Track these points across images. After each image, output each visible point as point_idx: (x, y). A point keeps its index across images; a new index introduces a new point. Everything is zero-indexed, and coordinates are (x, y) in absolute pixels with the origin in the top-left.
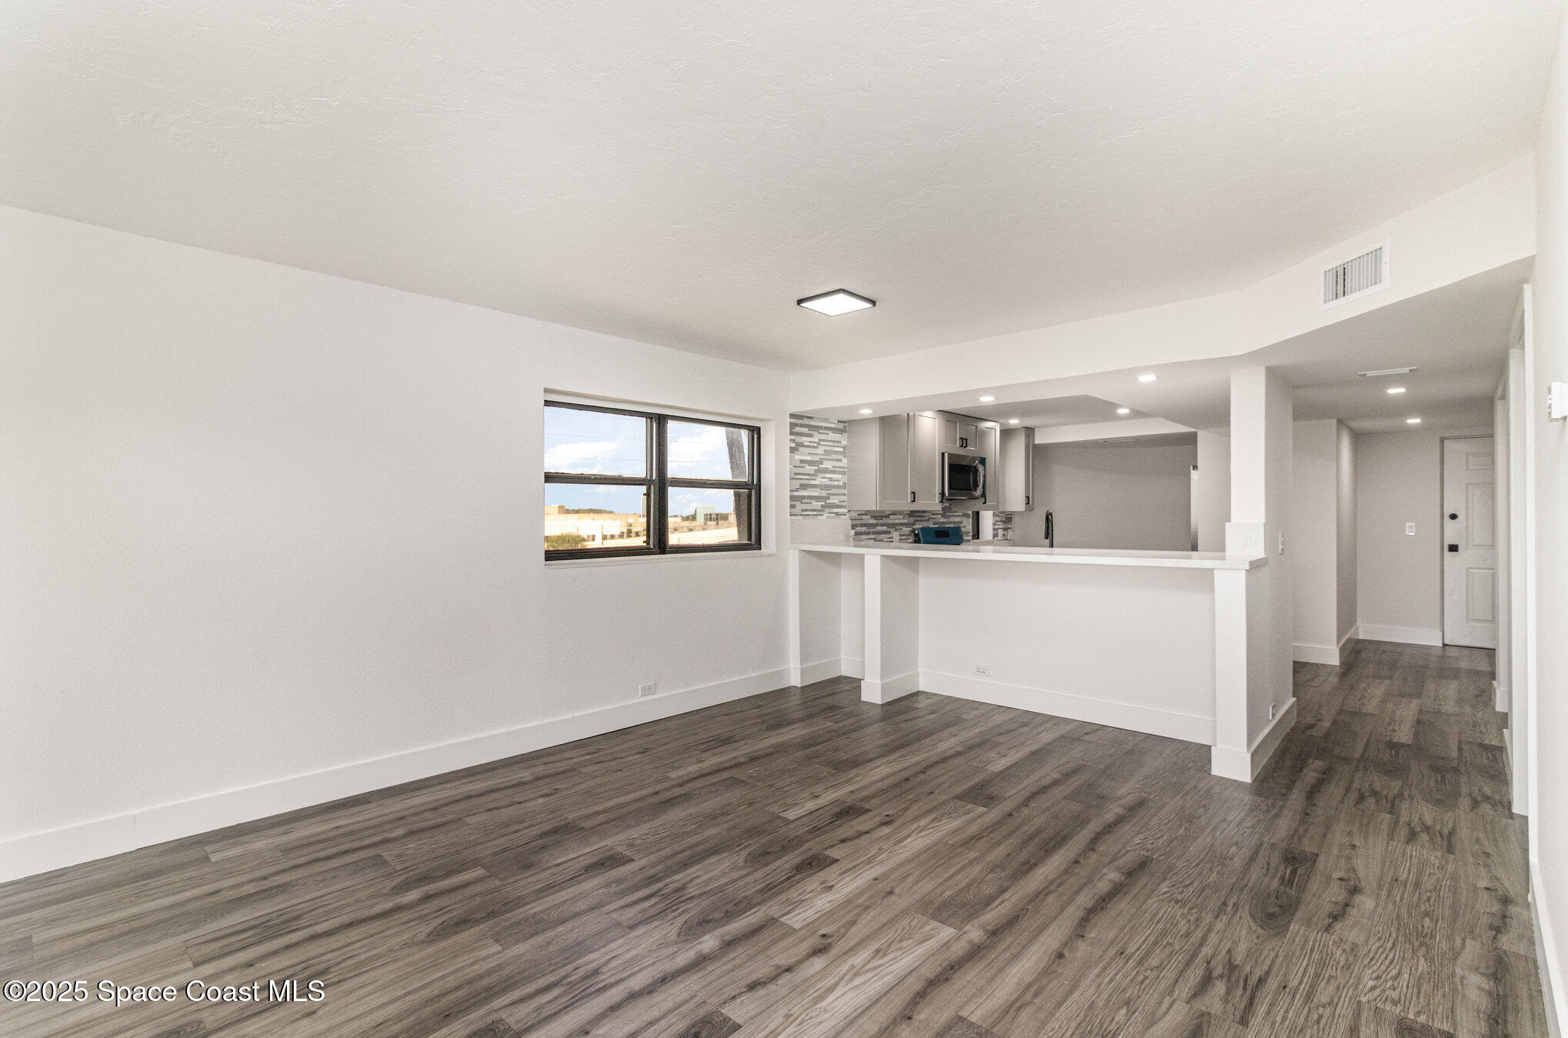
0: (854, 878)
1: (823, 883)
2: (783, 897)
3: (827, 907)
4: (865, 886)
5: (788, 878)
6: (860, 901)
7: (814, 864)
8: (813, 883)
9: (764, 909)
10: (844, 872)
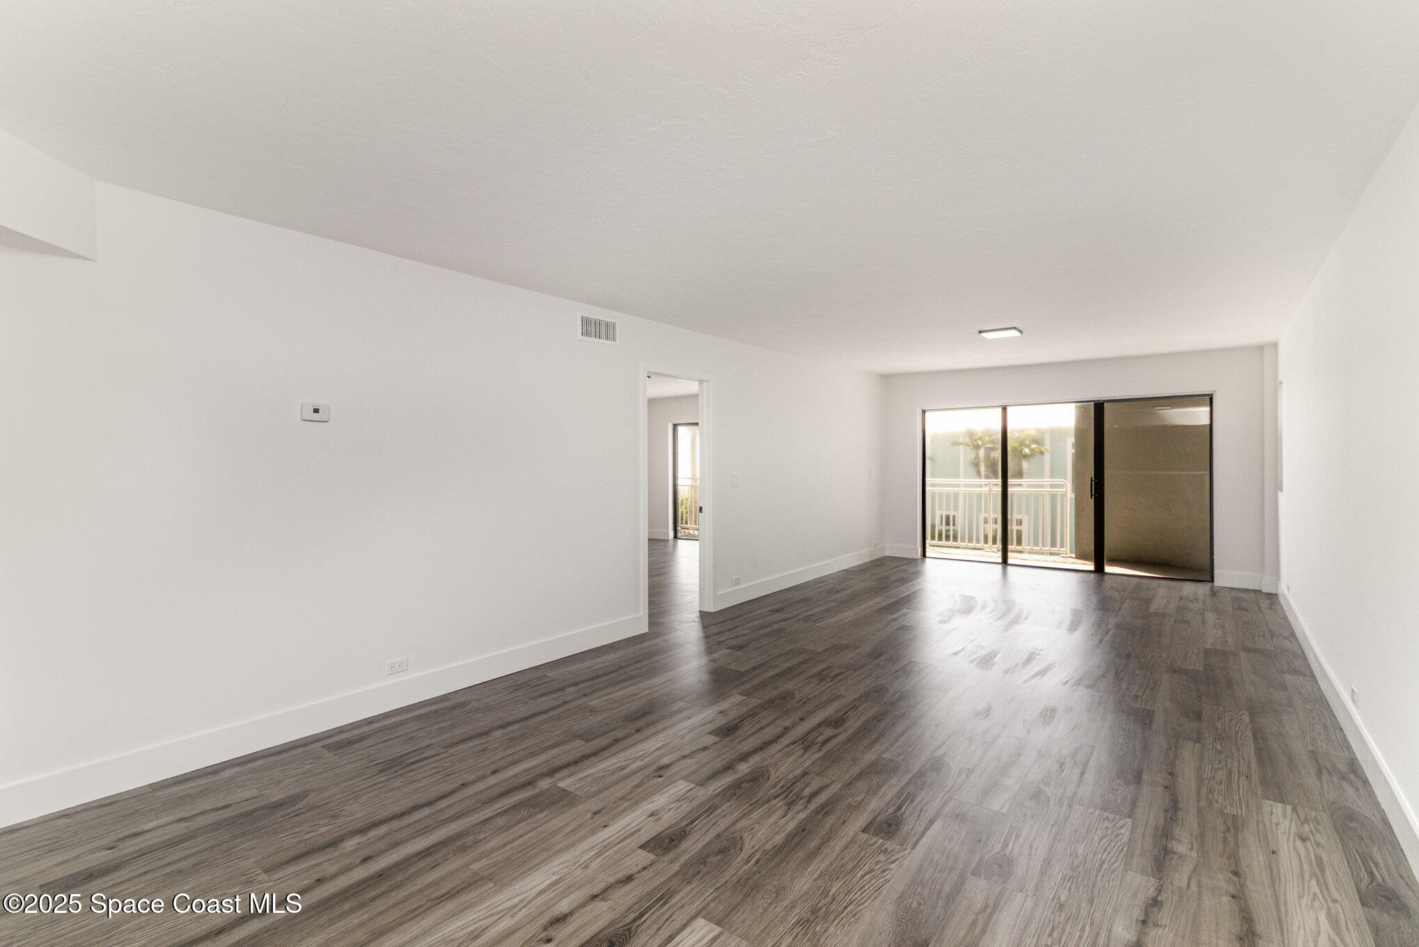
0: (627, 826)
1: (658, 819)
2: (695, 804)
3: (656, 798)
4: (620, 817)
5: (693, 822)
6: (627, 804)
7: (667, 841)
8: (669, 819)
9: (710, 793)
10: (636, 832)
